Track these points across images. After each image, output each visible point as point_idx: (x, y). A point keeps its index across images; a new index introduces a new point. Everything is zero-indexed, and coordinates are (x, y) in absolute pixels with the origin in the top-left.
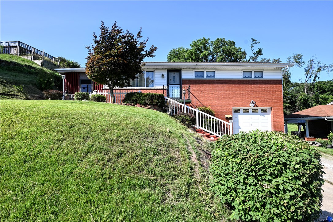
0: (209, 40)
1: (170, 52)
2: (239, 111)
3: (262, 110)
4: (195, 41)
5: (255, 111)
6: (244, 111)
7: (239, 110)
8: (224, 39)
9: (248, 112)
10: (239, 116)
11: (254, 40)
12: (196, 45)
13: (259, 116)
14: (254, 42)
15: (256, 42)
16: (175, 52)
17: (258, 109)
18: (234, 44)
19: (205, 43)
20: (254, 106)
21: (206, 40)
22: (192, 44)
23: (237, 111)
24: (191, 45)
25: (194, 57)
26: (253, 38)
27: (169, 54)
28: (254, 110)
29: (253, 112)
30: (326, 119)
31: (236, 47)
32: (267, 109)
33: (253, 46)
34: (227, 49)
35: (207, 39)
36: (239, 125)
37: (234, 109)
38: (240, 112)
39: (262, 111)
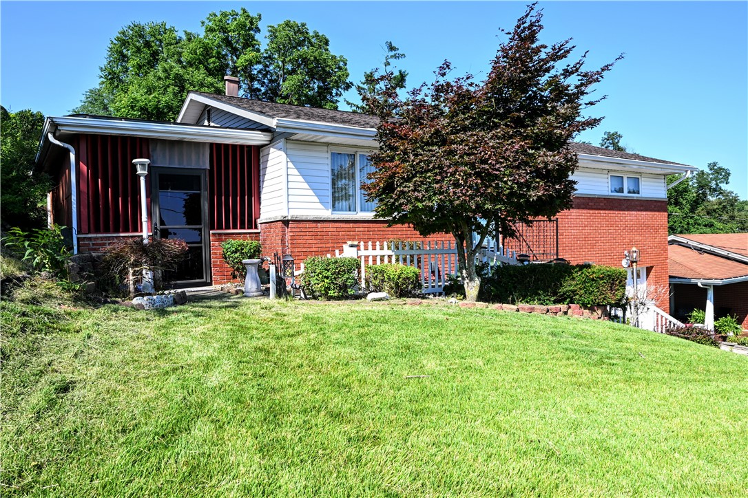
0: (260, 19)
1: (123, 33)
4: (215, 15)
8: (303, 25)
11: (392, 48)
12: (224, 30)
14: (393, 53)
15: (397, 52)
16: (141, 36)
18: (327, 43)
19: (249, 27)
21: (252, 18)
22: (207, 21)
24: (203, 23)
25: (214, 63)
26: (391, 43)
27: (118, 39)
30: (700, 285)
31: (332, 53)
33: (389, 64)
34: (315, 58)
35: (253, 14)
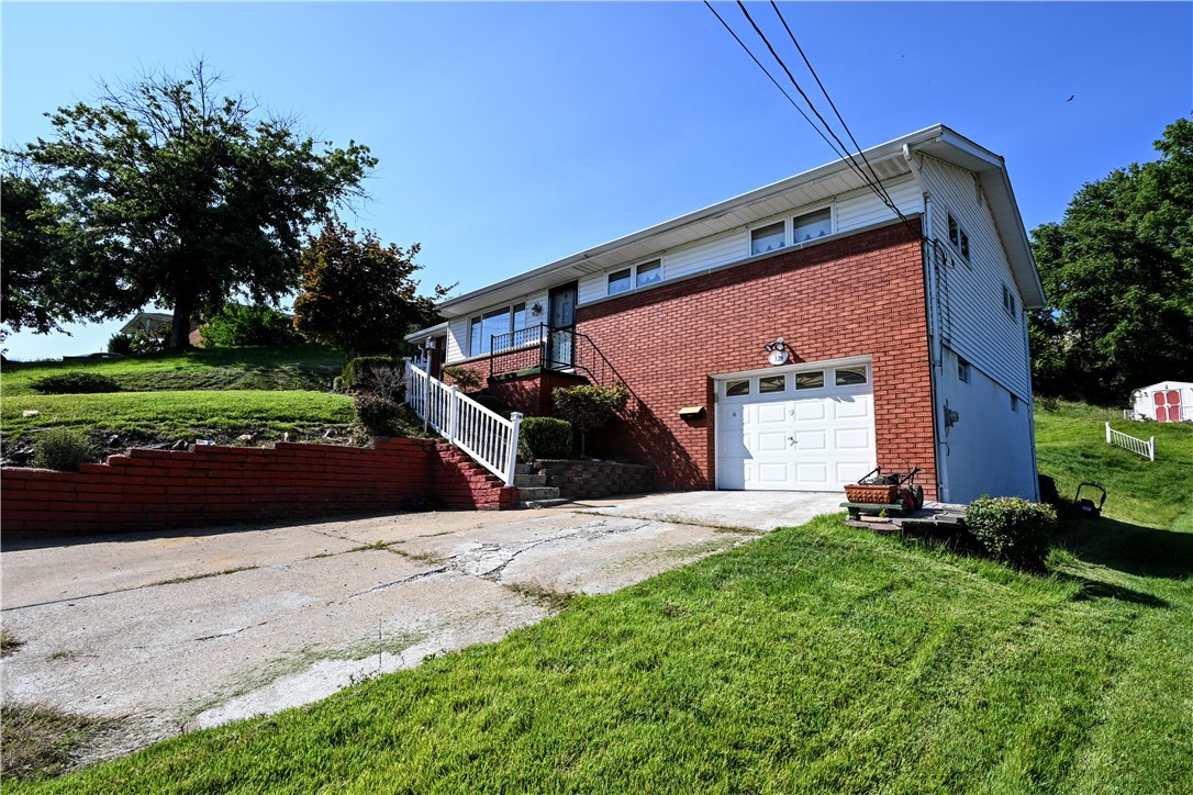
2: (746, 390)
3: (839, 374)
5: (809, 382)
6: (765, 385)
7: (746, 384)
9: (781, 388)
10: (747, 408)
13: (829, 401)
17: (821, 373)
20: (788, 362)
23: (738, 389)
28: (805, 379)
29: (799, 386)
32: (864, 368)
36: (746, 442)
37: (728, 383)
38: (748, 393)
39: (841, 380)
